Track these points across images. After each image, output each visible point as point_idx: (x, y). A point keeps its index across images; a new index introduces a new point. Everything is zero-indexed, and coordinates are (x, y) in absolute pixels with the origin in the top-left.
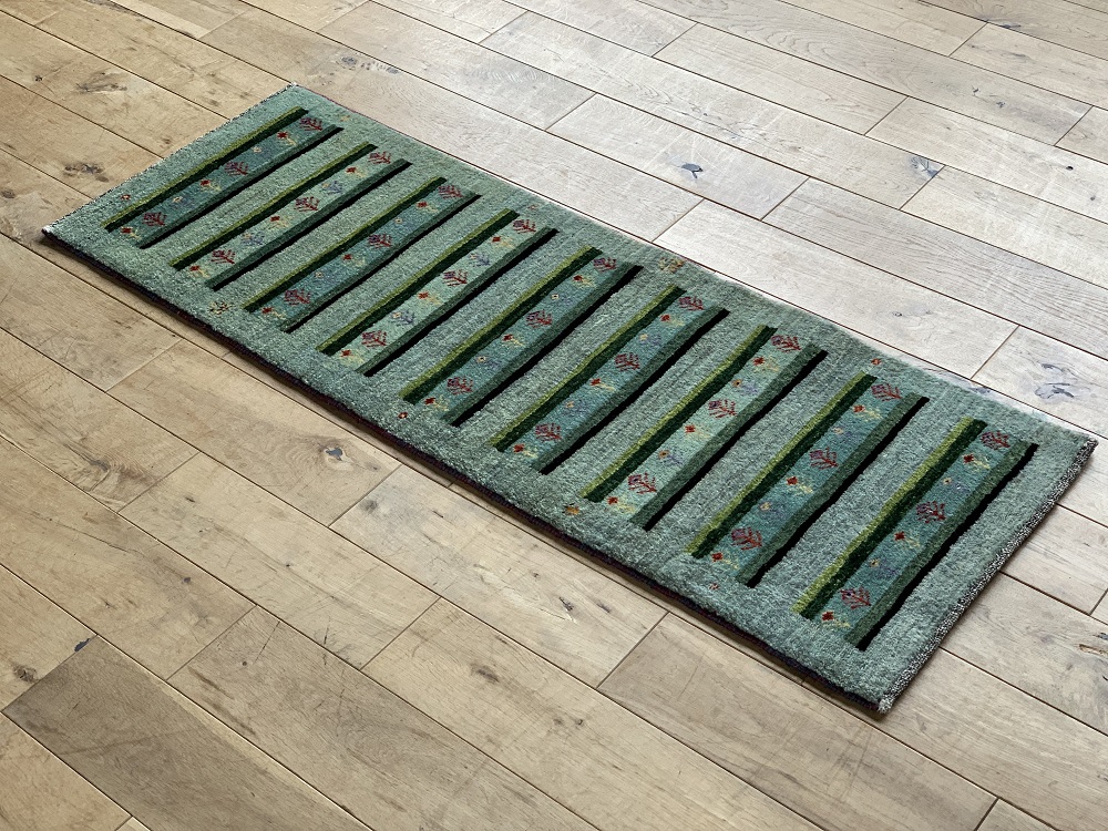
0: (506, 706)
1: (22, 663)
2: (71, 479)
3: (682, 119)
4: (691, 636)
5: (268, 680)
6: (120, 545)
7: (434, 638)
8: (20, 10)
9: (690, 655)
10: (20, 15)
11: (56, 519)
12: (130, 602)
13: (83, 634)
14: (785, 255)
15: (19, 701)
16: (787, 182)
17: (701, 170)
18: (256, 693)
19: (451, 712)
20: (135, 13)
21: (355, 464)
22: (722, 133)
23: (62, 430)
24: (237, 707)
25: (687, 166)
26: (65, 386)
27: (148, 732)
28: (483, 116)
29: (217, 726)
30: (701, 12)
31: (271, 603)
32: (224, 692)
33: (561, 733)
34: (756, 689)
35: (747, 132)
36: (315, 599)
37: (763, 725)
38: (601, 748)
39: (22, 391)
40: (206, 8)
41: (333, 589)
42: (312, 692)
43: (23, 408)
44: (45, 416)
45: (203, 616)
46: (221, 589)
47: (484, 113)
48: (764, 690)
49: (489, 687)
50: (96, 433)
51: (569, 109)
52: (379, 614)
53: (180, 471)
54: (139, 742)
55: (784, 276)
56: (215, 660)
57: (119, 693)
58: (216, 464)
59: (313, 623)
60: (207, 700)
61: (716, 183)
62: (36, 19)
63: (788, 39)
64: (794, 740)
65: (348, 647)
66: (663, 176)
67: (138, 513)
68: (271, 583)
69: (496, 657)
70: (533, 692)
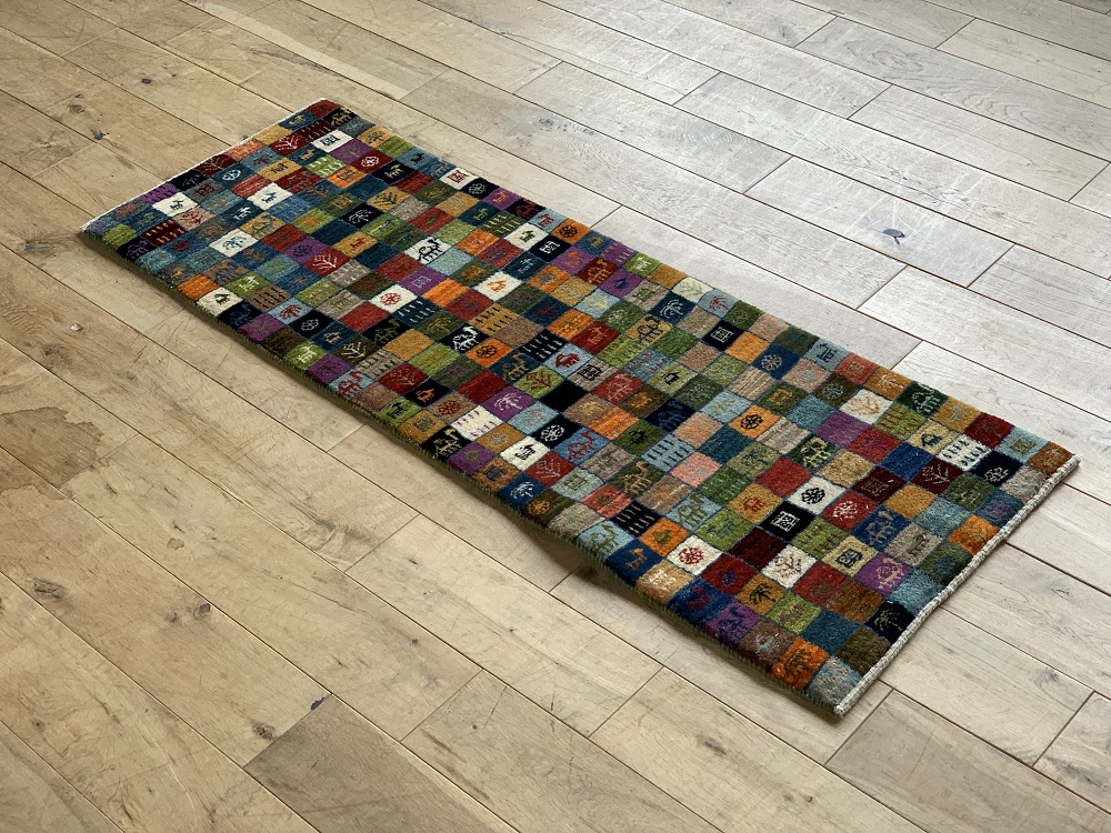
0: (734, 780)
1: (260, 719)
2: (299, 538)
3: (881, 183)
4: (918, 715)
5: (498, 745)
6: (349, 604)
7: (659, 708)
8: (224, 69)
9: (919, 734)
10: (224, 74)
11: (286, 577)
12: (363, 662)
13: (319, 693)
14: (994, 325)
15: (259, 758)
16: (992, 248)
17: (903, 236)
18: (488, 758)
19: (680, 785)
20: (336, 74)
22: (922, 197)
23: (286, 489)
24: (471, 770)
25: (889, 232)
26: (288, 445)
27: (384, 793)
28: (680, 179)
29: (451, 789)
30: (896, 74)
31: (496, 667)
32: (456, 754)
33: (791, 810)
34: (987, 772)
35: (949, 197)
36: (540, 666)
37: (995, 808)
38: (832, 827)
39: (246, 450)
40: (404, 69)
41: (557, 655)
42: (542, 758)
43: (249, 466)
44: (271, 474)
45: (432, 679)
46: (448, 652)
47: (682, 176)
48: (994, 772)
49: (716, 760)
50: (320, 493)
51: (766, 172)
52: (603, 682)
53: (401, 532)
54: (377, 803)
55: (993, 345)
56: (446, 723)
57: (356, 753)
58: (436, 527)
59: (541, 689)
60: (441, 763)
61: (919, 249)
62: (241, 78)
63: (985, 102)
64: (1026, 824)
65: (574, 714)
66: (864, 241)
67: (364, 574)
68: (497, 648)
69: (722, 730)
70: (761, 766)
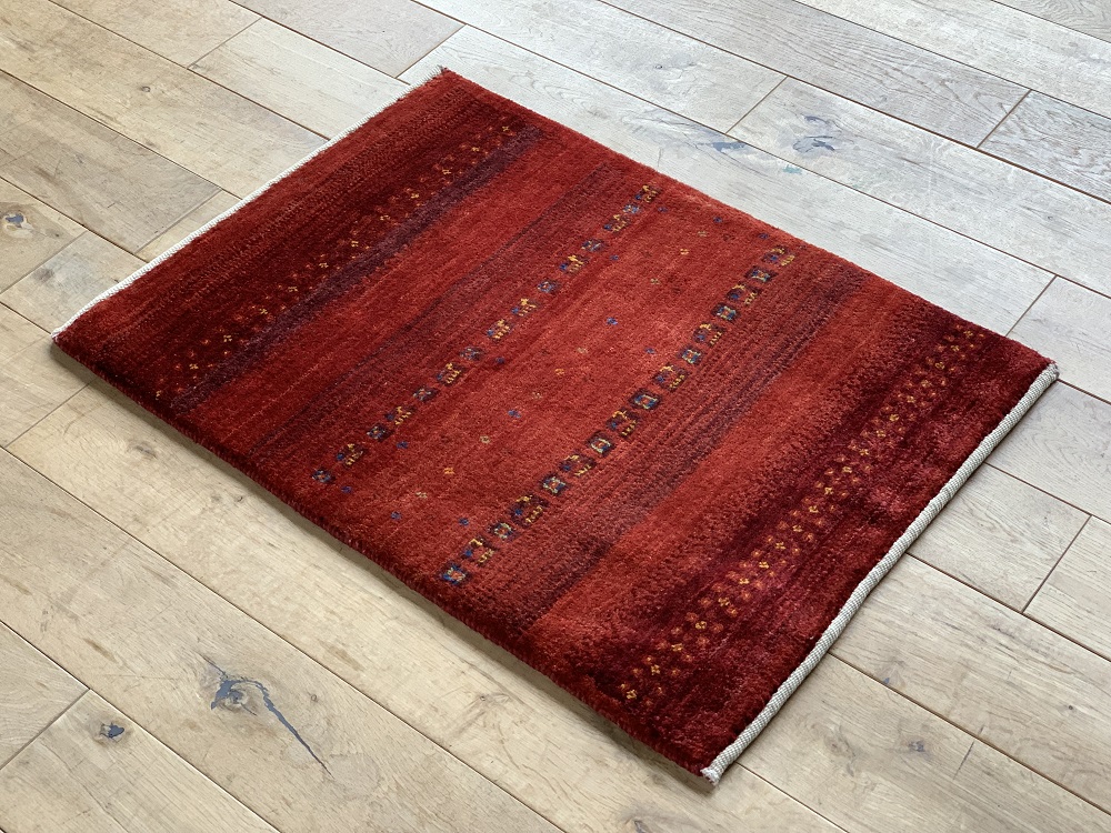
21: (35, 232)
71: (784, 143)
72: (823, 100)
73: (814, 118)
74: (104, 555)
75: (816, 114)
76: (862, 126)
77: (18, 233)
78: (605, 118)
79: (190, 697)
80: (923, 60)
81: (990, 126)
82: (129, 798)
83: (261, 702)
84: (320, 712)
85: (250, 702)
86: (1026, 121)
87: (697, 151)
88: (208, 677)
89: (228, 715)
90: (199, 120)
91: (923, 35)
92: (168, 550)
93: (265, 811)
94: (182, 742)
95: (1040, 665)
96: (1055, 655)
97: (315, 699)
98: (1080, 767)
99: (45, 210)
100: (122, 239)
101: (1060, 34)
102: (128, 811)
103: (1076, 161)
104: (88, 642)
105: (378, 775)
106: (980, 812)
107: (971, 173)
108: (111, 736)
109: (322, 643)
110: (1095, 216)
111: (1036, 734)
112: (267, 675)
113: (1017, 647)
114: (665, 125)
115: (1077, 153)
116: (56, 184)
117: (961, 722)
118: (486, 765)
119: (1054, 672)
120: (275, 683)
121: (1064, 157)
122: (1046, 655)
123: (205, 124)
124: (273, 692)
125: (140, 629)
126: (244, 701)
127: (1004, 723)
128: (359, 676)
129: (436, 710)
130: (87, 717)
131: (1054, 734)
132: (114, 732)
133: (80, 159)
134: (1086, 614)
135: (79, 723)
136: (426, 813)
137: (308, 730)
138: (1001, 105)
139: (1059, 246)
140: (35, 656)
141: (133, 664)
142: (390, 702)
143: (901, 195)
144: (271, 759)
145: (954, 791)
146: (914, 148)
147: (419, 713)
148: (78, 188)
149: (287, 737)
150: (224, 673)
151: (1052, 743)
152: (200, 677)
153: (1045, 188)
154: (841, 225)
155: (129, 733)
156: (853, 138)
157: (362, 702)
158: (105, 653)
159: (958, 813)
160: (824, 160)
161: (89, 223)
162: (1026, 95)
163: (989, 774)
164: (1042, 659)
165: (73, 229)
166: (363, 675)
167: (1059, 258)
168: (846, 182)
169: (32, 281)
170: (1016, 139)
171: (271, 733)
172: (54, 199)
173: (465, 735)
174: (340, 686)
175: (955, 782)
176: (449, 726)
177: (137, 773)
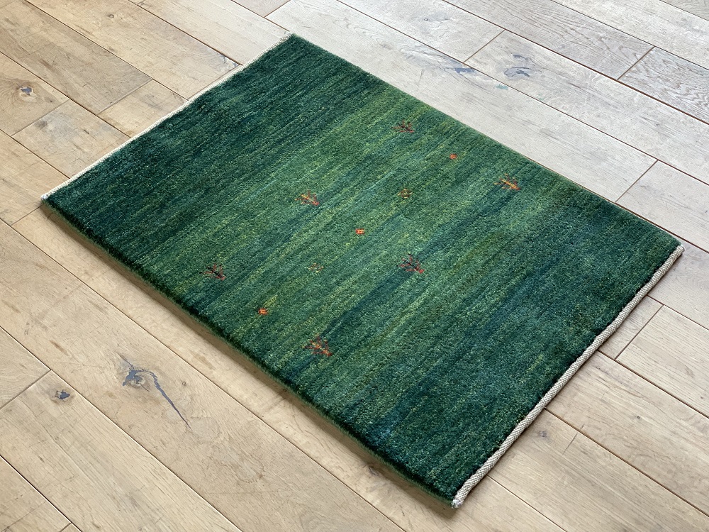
71: (499, 70)
72: (526, 46)
73: (518, 56)
74: (65, 292)
75: (521, 54)
76: (548, 63)
77: (28, 99)
78: (390, 49)
79: (110, 378)
80: (590, 25)
81: (627, 67)
82: (69, 434)
83: (152, 384)
84: (187, 392)
85: (146, 383)
86: (650, 65)
87: (445, 73)
88: (122, 368)
89: (132, 390)
90: (142, 36)
91: (591, 9)
92: (104, 292)
93: (149, 447)
94: (104, 404)
95: (622, 391)
96: (632, 386)
97: (184, 384)
98: (640, 453)
99: (45, 86)
100: (90, 106)
101: (677, 13)
102: (68, 442)
103: (678, 92)
104: (52, 342)
105: (219, 430)
106: (577, 475)
107: (612, 95)
108: (61, 398)
109: (192, 352)
110: (686, 125)
111: (616, 432)
112: (157, 369)
113: (609, 380)
114: (426, 55)
115: (679, 87)
116: (53, 71)
117: (571, 422)
118: (283, 429)
119: (630, 396)
120: (161, 373)
121: (671, 89)
122: (627, 386)
123: (145, 40)
124: (160, 378)
125: (83, 337)
126: (143, 382)
127: (596, 424)
128: (212, 372)
129: (256, 395)
130: (48, 386)
131: (626, 432)
132: (64, 396)
133: (68, 56)
134: (653, 363)
135: (43, 390)
136: (245, 454)
137: (179, 402)
138: (635, 55)
139: (661, 142)
140: (20, 349)
141: (77, 357)
142: (229, 389)
143: (568, 106)
144: (156, 417)
145: (563, 462)
146: (578, 78)
147: (245, 397)
148: (66, 73)
149: (166, 405)
150: (132, 366)
151: (625, 437)
152: (117, 367)
153: (657, 107)
154: (529, 122)
155: (72, 397)
156: (542, 70)
157: (212, 387)
158: (62, 350)
159: (563, 474)
160: (522, 82)
161: (71, 95)
162: (651, 50)
163: (584, 453)
164: (624, 388)
165: (61, 98)
166: (215, 372)
167: (660, 150)
168: (535, 96)
169: (34, 128)
170: (643, 76)
171: (157, 402)
172: (51, 79)
173: (272, 411)
174: (201, 378)
175: (563, 456)
176: (263, 405)
177: (76, 420)
